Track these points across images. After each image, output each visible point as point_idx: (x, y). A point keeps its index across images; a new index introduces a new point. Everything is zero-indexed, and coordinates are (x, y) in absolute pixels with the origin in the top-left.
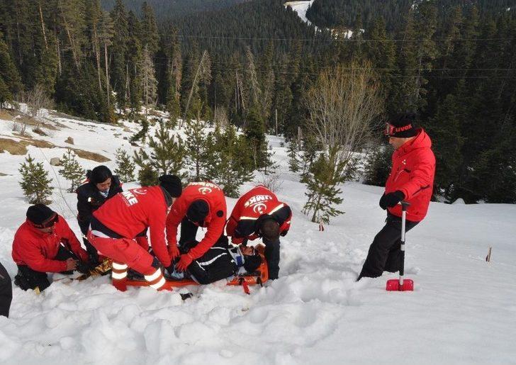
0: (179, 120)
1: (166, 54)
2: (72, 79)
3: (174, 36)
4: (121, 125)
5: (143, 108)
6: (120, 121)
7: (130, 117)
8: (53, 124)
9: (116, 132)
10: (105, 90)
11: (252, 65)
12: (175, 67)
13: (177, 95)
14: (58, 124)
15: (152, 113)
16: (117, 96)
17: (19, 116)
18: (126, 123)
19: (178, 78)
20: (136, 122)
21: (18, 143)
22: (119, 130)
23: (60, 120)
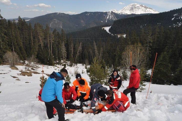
0: (73, 64)
1: (69, 44)
2: (41, 53)
3: (71, 39)
4: (56, 66)
5: (62, 60)
6: (55, 65)
7: (58, 63)
8: (35, 67)
9: (55, 68)
10: (51, 55)
11: (95, 46)
12: (71, 48)
13: (72, 56)
14: (37, 67)
15: (65, 62)
16: (54, 57)
17: (25, 65)
18: (57, 65)
19: (72, 51)
20: (60, 65)
21: (29, 73)
22: (56, 68)
23: (37, 65)
